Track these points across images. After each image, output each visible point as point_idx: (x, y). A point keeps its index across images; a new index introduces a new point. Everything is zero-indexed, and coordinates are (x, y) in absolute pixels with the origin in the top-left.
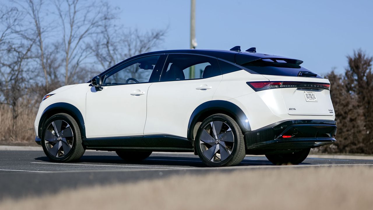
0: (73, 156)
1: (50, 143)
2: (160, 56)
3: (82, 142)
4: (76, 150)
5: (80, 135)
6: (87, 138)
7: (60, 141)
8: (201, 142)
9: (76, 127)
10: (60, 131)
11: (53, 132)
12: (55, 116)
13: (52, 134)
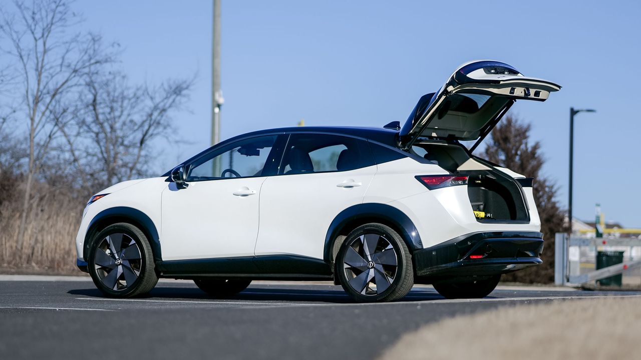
0: (140, 288)
1: (103, 268)
2: (277, 136)
3: (155, 266)
4: (145, 278)
5: (152, 257)
6: (163, 260)
7: (119, 265)
8: (346, 266)
9: (146, 244)
10: (120, 250)
11: (108, 252)
12: (112, 227)
13: (106, 255)
